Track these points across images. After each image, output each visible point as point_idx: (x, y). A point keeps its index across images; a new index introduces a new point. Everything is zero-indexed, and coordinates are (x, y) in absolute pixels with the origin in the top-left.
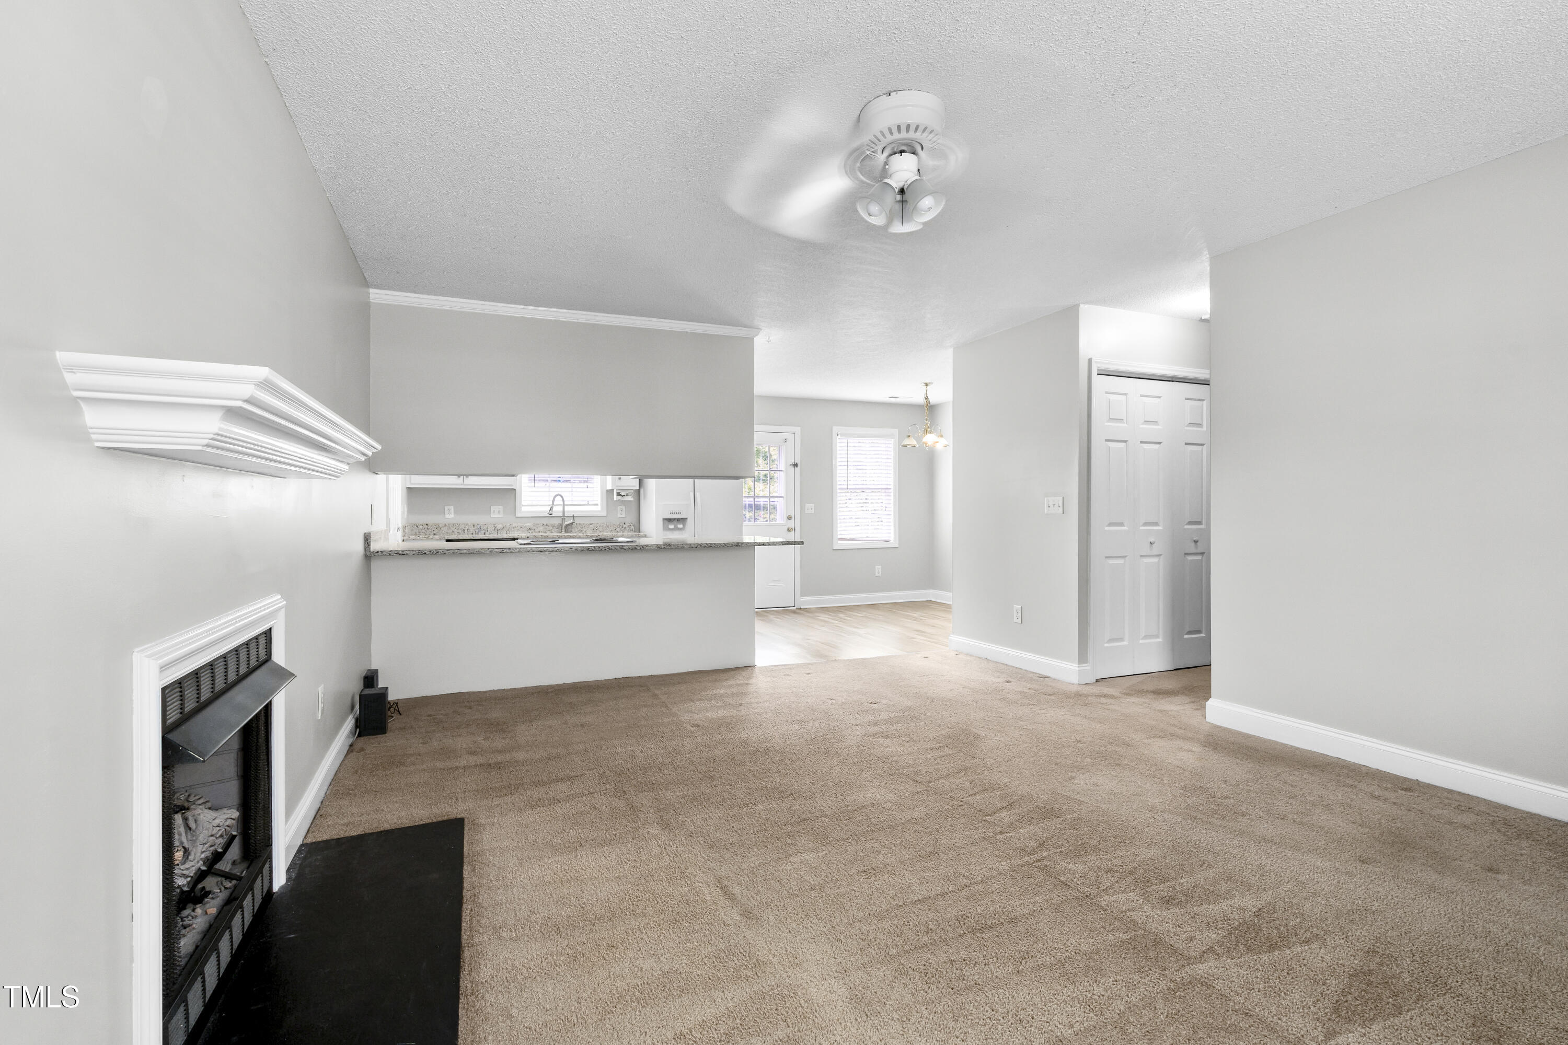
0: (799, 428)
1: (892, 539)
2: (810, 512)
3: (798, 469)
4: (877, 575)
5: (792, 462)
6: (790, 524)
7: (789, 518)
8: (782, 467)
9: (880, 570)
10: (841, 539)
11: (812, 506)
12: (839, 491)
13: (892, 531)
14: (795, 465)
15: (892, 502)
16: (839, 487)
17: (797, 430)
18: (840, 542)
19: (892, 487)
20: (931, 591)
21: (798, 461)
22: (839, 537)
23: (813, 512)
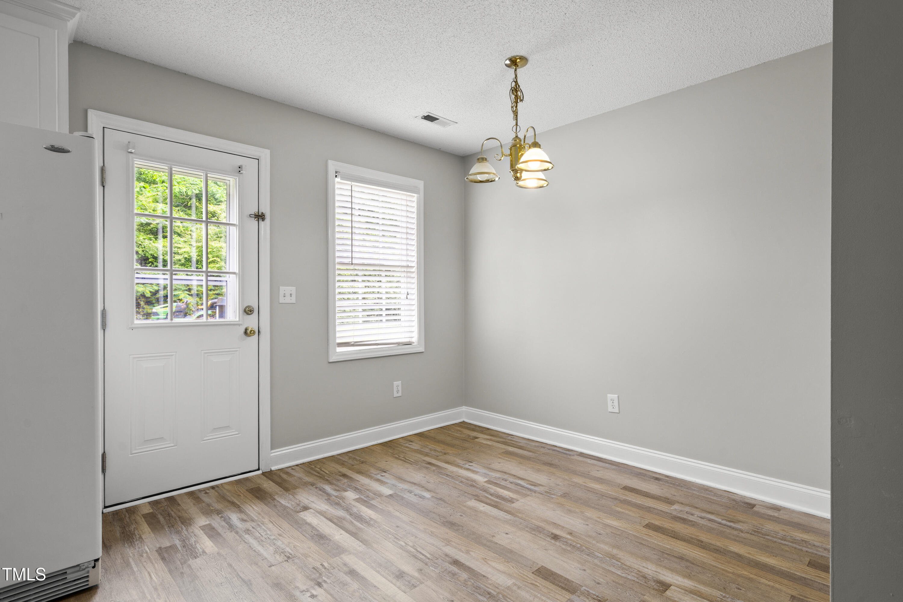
0: (267, 152)
1: (415, 340)
2: (288, 300)
3: (265, 225)
4: (396, 395)
5: (254, 210)
6: (251, 322)
7: (248, 311)
8: (234, 220)
9: (400, 388)
10: (340, 345)
11: (293, 290)
12: (337, 267)
13: (415, 329)
14: (260, 217)
15: (415, 286)
16: (338, 260)
17: (265, 154)
18: (339, 350)
19: (414, 264)
20: (464, 408)
21: (265, 209)
22: (338, 341)
23: (293, 300)
